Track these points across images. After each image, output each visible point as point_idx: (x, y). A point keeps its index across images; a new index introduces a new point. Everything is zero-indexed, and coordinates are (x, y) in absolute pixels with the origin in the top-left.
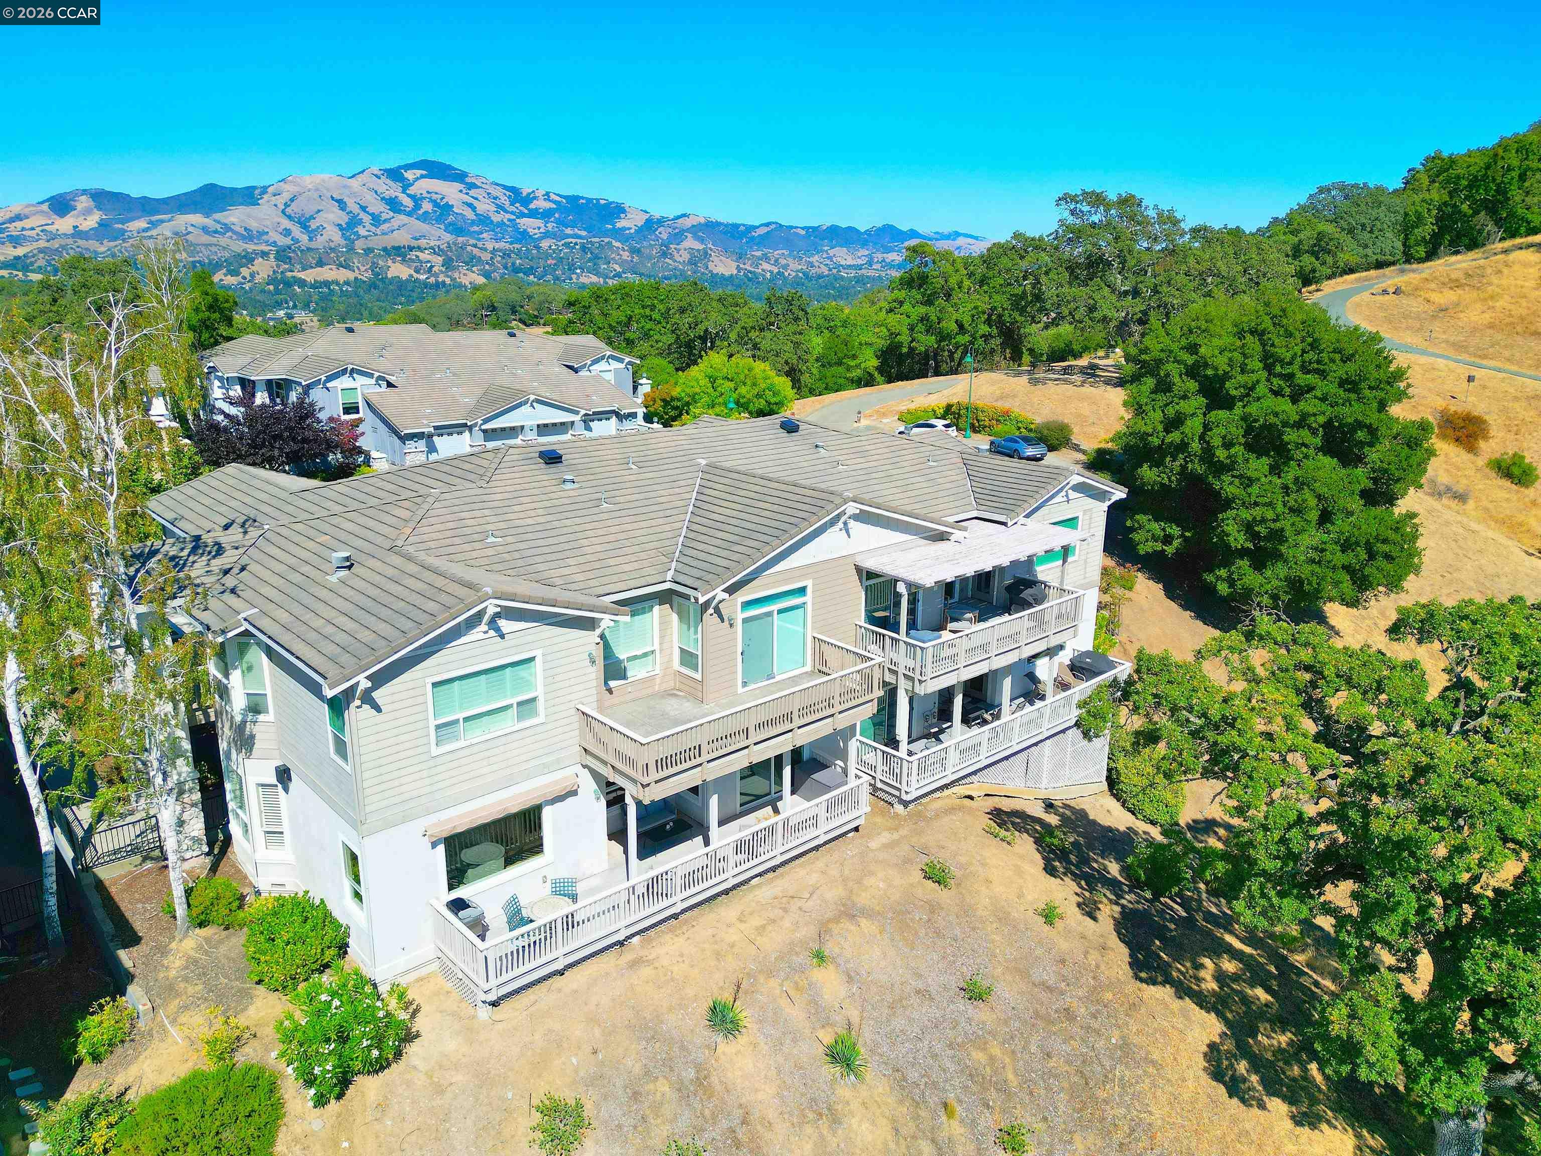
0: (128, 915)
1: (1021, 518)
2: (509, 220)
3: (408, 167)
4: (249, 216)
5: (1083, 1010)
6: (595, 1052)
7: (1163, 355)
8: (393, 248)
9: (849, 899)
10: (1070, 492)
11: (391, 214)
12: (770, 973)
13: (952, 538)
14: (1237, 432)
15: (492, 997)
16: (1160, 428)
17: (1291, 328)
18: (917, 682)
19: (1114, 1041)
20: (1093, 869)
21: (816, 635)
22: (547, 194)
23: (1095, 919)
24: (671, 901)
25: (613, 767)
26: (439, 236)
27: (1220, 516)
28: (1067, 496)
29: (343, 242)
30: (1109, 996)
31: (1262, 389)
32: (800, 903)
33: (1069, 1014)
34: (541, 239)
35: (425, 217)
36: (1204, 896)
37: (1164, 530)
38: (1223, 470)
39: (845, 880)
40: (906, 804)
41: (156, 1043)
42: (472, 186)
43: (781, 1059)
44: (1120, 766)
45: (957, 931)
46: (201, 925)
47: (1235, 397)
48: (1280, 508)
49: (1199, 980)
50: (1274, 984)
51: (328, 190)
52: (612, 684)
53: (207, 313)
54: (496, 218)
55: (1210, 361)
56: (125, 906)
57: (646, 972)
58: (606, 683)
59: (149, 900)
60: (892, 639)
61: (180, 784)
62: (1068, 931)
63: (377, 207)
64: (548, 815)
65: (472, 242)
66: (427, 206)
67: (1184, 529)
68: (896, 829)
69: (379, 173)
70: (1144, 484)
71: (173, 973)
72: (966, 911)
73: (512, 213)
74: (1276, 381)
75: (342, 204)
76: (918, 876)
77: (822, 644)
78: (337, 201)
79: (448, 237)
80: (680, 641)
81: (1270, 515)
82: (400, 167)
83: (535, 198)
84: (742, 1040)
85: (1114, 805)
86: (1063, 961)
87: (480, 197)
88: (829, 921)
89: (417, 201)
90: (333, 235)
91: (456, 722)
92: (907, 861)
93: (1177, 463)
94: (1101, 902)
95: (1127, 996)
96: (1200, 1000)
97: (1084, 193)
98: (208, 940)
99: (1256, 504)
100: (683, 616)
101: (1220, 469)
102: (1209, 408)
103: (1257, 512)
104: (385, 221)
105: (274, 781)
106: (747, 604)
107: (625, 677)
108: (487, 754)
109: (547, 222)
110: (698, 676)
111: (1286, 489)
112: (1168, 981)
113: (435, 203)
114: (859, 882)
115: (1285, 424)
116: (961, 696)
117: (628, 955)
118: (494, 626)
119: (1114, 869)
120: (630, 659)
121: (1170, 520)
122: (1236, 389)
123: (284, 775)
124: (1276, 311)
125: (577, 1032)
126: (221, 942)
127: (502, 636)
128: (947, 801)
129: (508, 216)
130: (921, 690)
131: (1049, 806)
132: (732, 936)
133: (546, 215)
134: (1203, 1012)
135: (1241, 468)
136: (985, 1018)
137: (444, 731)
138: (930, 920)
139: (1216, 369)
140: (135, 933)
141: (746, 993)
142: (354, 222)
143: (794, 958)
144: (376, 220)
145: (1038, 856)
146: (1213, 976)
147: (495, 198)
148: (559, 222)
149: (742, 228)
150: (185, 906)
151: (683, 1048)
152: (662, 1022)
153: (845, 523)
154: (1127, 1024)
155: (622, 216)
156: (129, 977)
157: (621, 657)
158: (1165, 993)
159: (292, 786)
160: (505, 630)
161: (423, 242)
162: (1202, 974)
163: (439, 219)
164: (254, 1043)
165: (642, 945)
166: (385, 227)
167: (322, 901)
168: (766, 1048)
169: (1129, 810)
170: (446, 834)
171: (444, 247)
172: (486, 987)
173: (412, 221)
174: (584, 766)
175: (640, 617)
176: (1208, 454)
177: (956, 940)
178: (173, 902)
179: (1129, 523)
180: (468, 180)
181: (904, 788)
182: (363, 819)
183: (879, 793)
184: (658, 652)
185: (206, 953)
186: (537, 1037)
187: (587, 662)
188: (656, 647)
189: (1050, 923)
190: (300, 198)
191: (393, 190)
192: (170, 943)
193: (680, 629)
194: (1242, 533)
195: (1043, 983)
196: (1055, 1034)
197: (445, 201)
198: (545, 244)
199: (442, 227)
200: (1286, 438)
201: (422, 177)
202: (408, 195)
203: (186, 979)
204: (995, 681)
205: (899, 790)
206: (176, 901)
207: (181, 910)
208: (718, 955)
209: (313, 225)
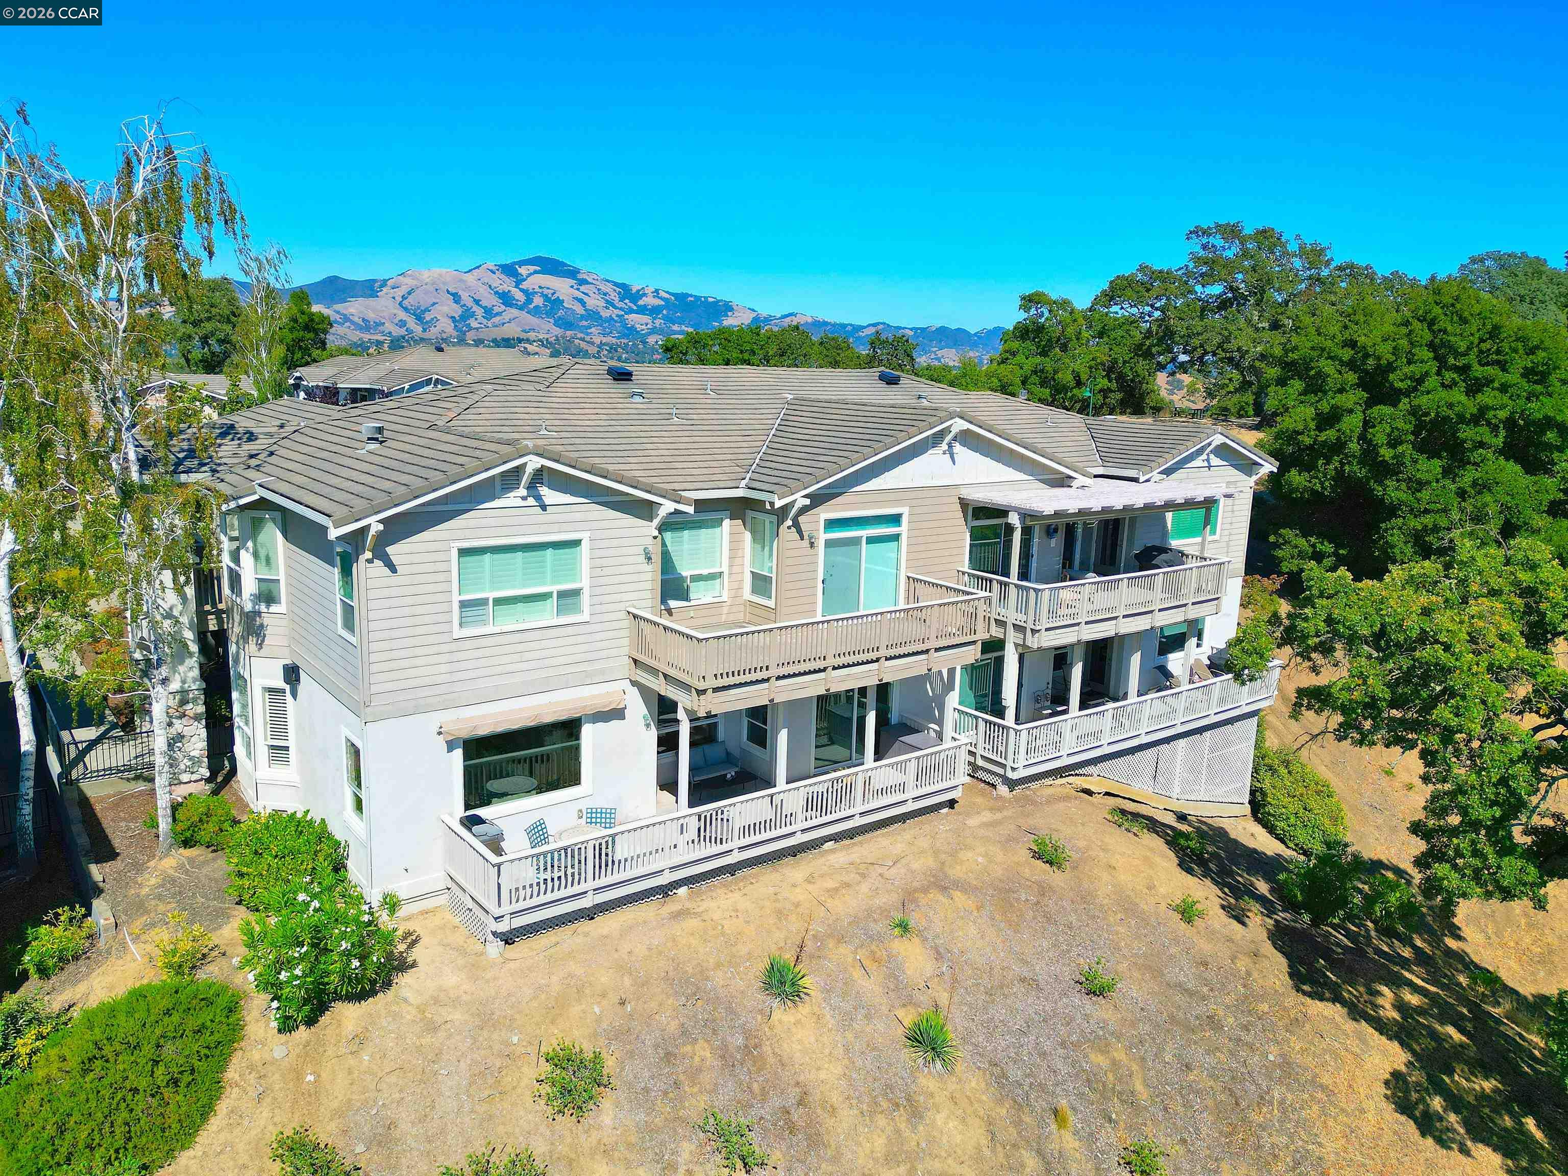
0: (109, 831)
1: (1155, 475)
2: (617, 316)
3: (522, 263)
4: (367, 307)
5: (1231, 1020)
6: (623, 1003)
7: (1315, 354)
8: (503, 340)
9: (941, 870)
10: (1212, 456)
11: (503, 307)
12: (841, 939)
13: (1075, 484)
14: (1405, 426)
15: (503, 927)
16: (1312, 425)
17: (1466, 314)
18: (1029, 633)
19: (1271, 1058)
20: (1238, 882)
21: (910, 575)
22: (657, 291)
23: (1243, 924)
24: (725, 847)
25: (666, 676)
26: (547, 329)
27: (1383, 525)
28: (1208, 460)
29: (455, 333)
30: (1265, 1007)
31: (1432, 382)
32: (880, 870)
33: (1213, 1022)
34: (649, 334)
35: (536, 312)
36: (1373, 933)
37: (1314, 546)
38: (1388, 473)
39: (936, 853)
40: (1012, 784)
41: (113, 959)
42: (583, 282)
43: (850, 1036)
44: (1267, 785)
45: (1073, 918)
46: (187, 843)
47: (1400, 390)
48: (1455, 515)
49: (1376, 1006)
50: (1469, 1026)
51: (444, 283)
52: (673, 604)
53: (301, 333)
54: (605, 314)
55: (1371, 351)
56: (107, 824)
57: (692, 923)
58: (663, 601)
59: (134, 819)
60: (1001, 583)
61: (183, 692)
62: (1211, 934)
63: (490, 300)
64: (588, 732)
65: (580, 335)
66: (538, 301)
67: (1338, 546)
68: (1000, 810)
69: (494, 268)
70: (1292, 491)
71: (145, 891)
72: (1085, 898)
73: (621, 309)
74: (1449, 376)
75: (456, 298)
76: (1023, 855)
77: (918, 585)
78: (452, 294)
79: (558, 331)
80: (753, 563)
81: (1444, 522)
82: (515, 263)
83: (645, 295)
84: (804, 1009)
85: (1258, 830)
86: (1205, 964)
87: (591, 294)
88: (915, 890)
89: (529, 295)
90: (445, 327)
91: (483, 602)
92: (1010, 839)
93: (1332, 467)
94: (1249, 910)
95: (1285, 1009)
96: (1380, 1026)
97: (1218, 226)
98: (191, 860)
99: (1427, 511)
100: (758, 537)
101: (1383, 471)
102: (1370, 403)
103: (1428, 520)
104: (498, 314)
105: (280, 683)
106: (832, 524)
107: (687, 599)
108: (520, 647)
109: (654, 319)
110: (771, 603)
111: (1462, 494)
112: (1337, 998)
113: (545, 297)
114: (953, 854)
115: (1461, 418)
116: (1080, 665)
117: (672, 906)
118: (533, 492)
119: (1263, 887)
120: (697, 578)
121: (1321, 536)
122: (1402, 381)
123: (292, 674)
124: (1447, 300)
125: (603, 979)
126: (206, 863)
127: (544, 507)
128: (1060, 789)
129: (617, 312)
130: (1033, 642)
131: (1182, 817)
132: (799, 895)
133: (654, 311)
134: (1383, 1038)
135: (1409, 470)
136: (1106, 1017)
137: (470, 612)
138: (1038, 902)
139: (1379, 358)
140: (112, 849)
141: (812, 957)
142: (467, 314)
143: (872, 925)
144: (489, 313)
145: (1171, 854)
146: (1393, 1005)
147: (605, 294)
148: (667, 319)
149: (849, 328)
150: (170, 820)
151: (730, 1010)
152: (707, 979)
153: (950, 446)
154: (1288, 1041)
155: (730, 314)
156: (98, 891)
157: (684, 574)
158: (1333, 1011)
159: (301, 689)
160: (547, 501)
161: (532, 335)
162: (1380, 1001)
163: (550, 314)
164: (222, 961)
165: (690, 897)
166: (496, 320)
167: (323, 820)
168: (832, 1021)
169: (1278, 837)
170: (465, 734)
171: (552, 340)
172: (497, 912)
173: (524, 314)
174: (634, 683)
175: (710, 531)
176: (1369, 453)
177: (1070, 928)
178: (156, 815)
179: (1272, 539)
180: (580, 276)
181: (1009, 763)
182: (367, 700)
183: (980, 774)
184: (726, 576)
185: (187, 872)
186: (555, 979)
187: (642, 558)
188: (725, 569)
189: (1189, 922)
190: (418, 292)
191: (506, 284)
192: (148, 861)
193: (753, 549)
194: (1409, 545)
195: (1180, 985)
196: (1195, 1043)
197: (556, 296)
198: (651, 340)
199: (552, 321)
200: (1461, 435)
201: (536, 272)
202: (522, 290)
203: (159, 897)
204: (1121, 647)
205: (1003, 766)
206: (160, 812)
207: (164, 824)
208: (780, 914)
209: (428, 317)
